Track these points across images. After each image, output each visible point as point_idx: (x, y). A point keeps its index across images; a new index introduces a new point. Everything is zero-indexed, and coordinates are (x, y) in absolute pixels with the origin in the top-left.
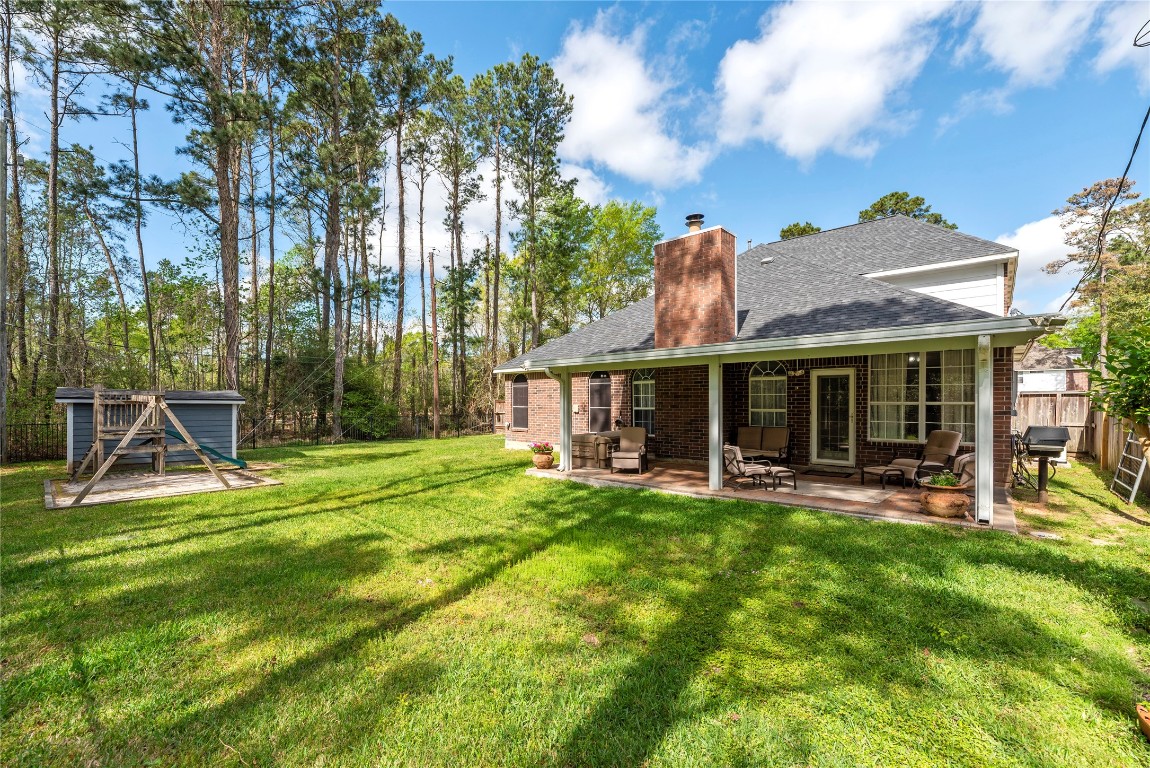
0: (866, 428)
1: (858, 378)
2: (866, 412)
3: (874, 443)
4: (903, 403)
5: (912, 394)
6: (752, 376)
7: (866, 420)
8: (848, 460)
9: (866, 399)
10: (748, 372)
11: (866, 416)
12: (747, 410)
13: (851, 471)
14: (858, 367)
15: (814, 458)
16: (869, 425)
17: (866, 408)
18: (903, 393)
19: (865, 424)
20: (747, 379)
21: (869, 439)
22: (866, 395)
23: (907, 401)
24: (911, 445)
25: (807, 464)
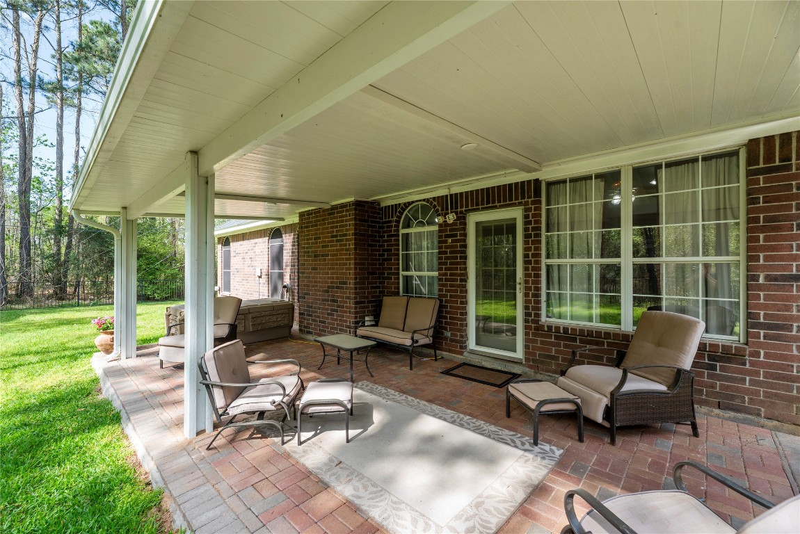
0: (538, 302)
1: (527, 223)
2: (538, 276)
3: (550, 328)
4: (596, 261)
5: (610, 247)
6: (403, 228)
7: (538, 289)
8: (515, 351)
9: (539, 255)
10: (398, 222)
11: (539, 282)
12: (398, 274)
13: (517, 369)
14: (526, 203)
15: (472, 344)
16: (543, 298)
17: (539, 269)
18: (595, 246)
19: (537, 296)
20: (398, 231)
21: (543, 319)
22: (538, 249)
23: (602, 256)
24: (608, 335)
25: (461, 353)
